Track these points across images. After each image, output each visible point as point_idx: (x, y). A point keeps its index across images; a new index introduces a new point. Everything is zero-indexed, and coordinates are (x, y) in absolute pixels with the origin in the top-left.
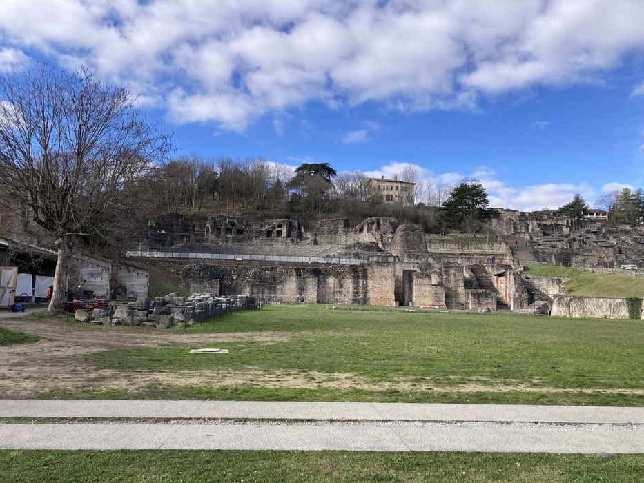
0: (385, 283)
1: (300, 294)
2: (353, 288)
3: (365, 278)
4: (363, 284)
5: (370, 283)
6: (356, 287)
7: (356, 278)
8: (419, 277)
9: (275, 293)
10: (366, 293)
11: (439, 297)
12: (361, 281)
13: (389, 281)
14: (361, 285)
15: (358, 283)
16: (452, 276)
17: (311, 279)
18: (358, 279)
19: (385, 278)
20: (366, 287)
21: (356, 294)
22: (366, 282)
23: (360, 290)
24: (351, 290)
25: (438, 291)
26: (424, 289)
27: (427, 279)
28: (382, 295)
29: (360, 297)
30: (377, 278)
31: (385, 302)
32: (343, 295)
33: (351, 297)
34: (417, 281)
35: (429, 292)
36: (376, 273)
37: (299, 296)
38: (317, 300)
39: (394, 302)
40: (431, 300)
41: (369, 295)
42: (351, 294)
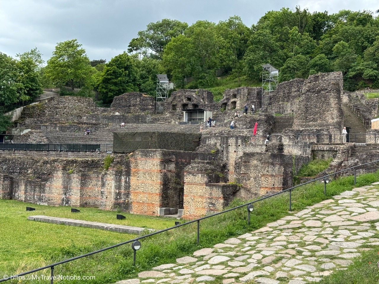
0: (150, 181)
1: (65, 194)
2: (116, 186)
4: (126, 182)
5: (133, 180)
6: (118, 187)
7: (118, 174)
8: (190, 173)
9: (44, 192)
10: (127, 195)
12: (123, 178)
13: (154, 178)
14: (123, 184)
15: (120, 181)
16: (252, 169)
17: (75, 175)
18: (121, 176)
19: (150, 172)
20: (128, 186)
21: (118, 195)
22: (129, 179)
23: (123, 191)
24: (113, 190)
25: (213, 195)
26: (195, 191)
27: (200, 175)
28: (146, 199)
29: (122, 201)
30: (141, 174)
31: (149, 208)
32: (105, 197)
33: (113, 200)
34: (188, 178)
35: (201, 197)
36: (140, 167)
37: (64, 196)
38: (80, 202)
39: (159, 209)
40: (204, 208)
41: (132, 197)
42: (113, 195)
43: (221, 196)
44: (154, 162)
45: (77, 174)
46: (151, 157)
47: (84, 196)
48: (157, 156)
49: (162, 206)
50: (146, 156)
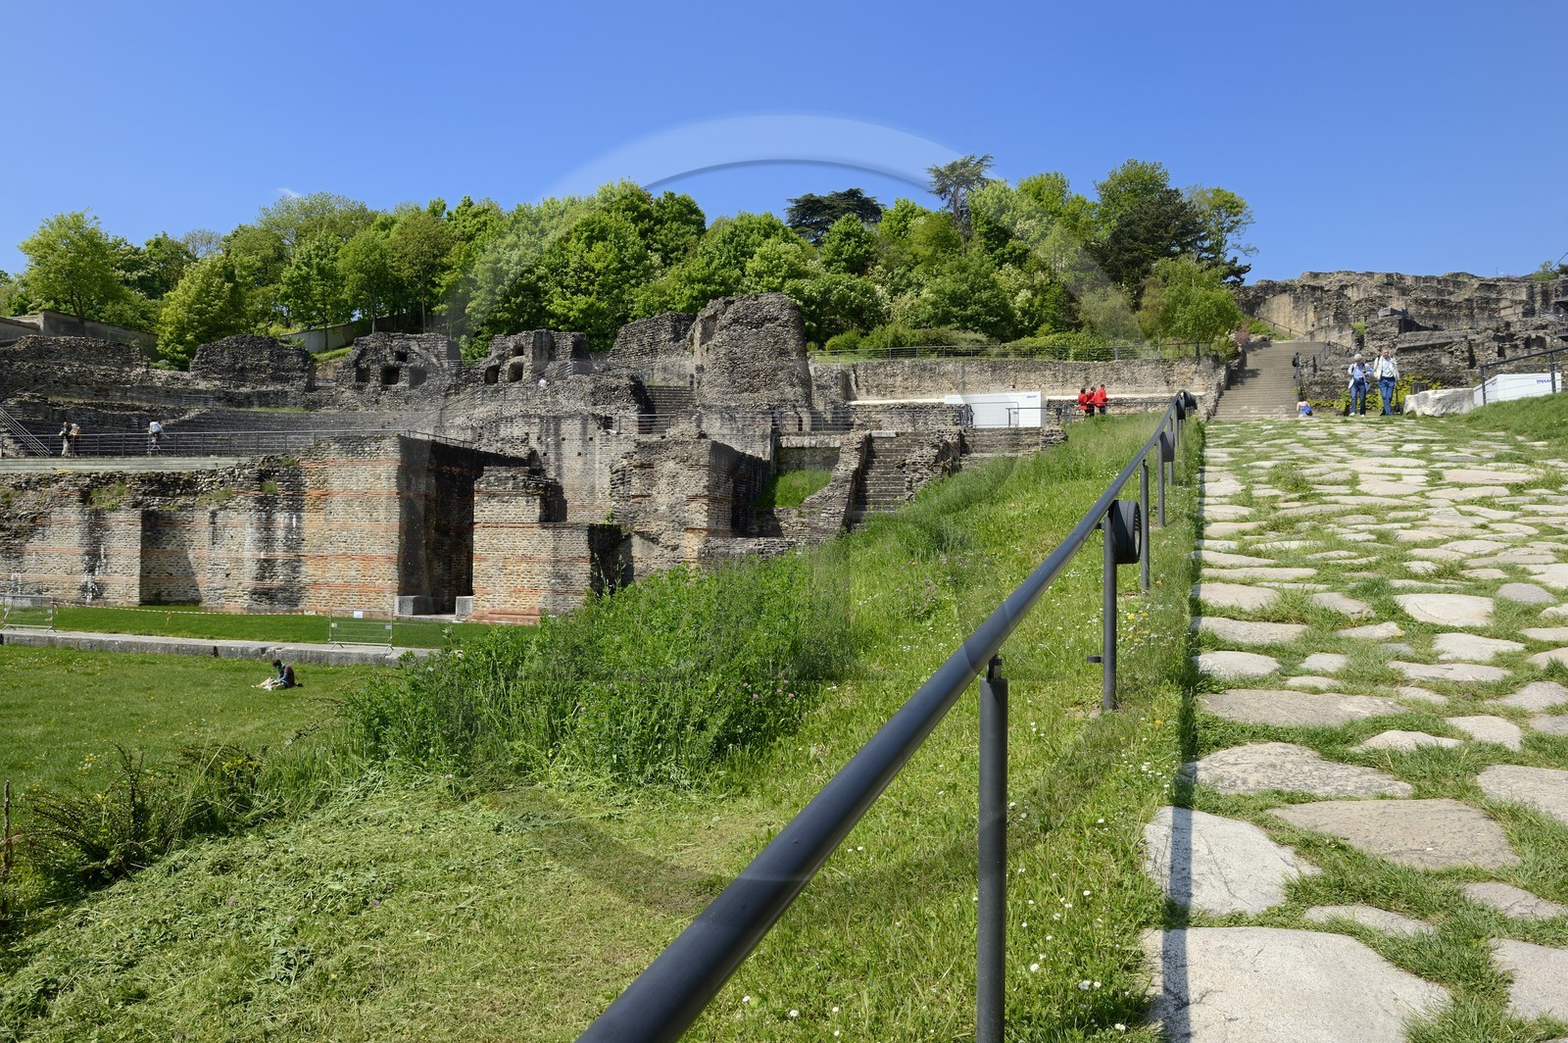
0: (366, 524)
1: (92, 570)
2: (257, 544)
3: (296, 507)
4: (289, 529)
5: (313, 527)
6: (267, 541)
7: (265, 508)
8: (492, 496)
9: (20, 568)
10: (294, 565)
11: (564, 578)
12: (281, 519)
13: (381, 515)
14: (280, 534)
15: (267, 525)
16: (662, 484)
17: (121, 516)
18: (273, 511)
19: (366, 499)
20: (294, 542)
21: (266, 566)
22: (299, 518)
23: (279, 555)
24: (248, 554)
25: (563, 553)
26: (509, 544)
27: (522, 501)
28: (353, 573)
29: (277, 582)
30: (337, 503)
31: (364, 599)
32: (221, 575)
33: (249, 582)
34: (484, 511)
35: (525, 558)
36: (336, 484)
37: (86, 578)
38: (141, 593)
39: (397, 599)
40: (535, 589)
41: (308, 571)
42: (250, 569)
43: (586, 553)
44: (380, 469)
45: (127, 511)
46: (370, 454)
47: (152, 576)
48: (386, 453)
49: (403, 591)
50: (353, 452)
